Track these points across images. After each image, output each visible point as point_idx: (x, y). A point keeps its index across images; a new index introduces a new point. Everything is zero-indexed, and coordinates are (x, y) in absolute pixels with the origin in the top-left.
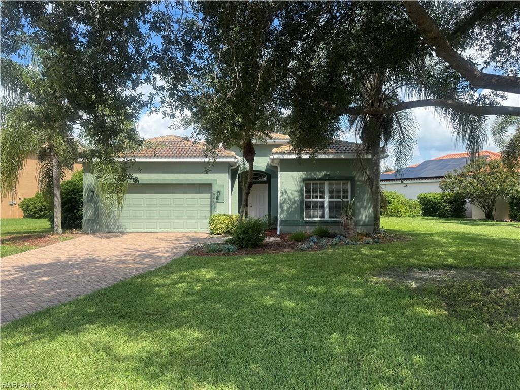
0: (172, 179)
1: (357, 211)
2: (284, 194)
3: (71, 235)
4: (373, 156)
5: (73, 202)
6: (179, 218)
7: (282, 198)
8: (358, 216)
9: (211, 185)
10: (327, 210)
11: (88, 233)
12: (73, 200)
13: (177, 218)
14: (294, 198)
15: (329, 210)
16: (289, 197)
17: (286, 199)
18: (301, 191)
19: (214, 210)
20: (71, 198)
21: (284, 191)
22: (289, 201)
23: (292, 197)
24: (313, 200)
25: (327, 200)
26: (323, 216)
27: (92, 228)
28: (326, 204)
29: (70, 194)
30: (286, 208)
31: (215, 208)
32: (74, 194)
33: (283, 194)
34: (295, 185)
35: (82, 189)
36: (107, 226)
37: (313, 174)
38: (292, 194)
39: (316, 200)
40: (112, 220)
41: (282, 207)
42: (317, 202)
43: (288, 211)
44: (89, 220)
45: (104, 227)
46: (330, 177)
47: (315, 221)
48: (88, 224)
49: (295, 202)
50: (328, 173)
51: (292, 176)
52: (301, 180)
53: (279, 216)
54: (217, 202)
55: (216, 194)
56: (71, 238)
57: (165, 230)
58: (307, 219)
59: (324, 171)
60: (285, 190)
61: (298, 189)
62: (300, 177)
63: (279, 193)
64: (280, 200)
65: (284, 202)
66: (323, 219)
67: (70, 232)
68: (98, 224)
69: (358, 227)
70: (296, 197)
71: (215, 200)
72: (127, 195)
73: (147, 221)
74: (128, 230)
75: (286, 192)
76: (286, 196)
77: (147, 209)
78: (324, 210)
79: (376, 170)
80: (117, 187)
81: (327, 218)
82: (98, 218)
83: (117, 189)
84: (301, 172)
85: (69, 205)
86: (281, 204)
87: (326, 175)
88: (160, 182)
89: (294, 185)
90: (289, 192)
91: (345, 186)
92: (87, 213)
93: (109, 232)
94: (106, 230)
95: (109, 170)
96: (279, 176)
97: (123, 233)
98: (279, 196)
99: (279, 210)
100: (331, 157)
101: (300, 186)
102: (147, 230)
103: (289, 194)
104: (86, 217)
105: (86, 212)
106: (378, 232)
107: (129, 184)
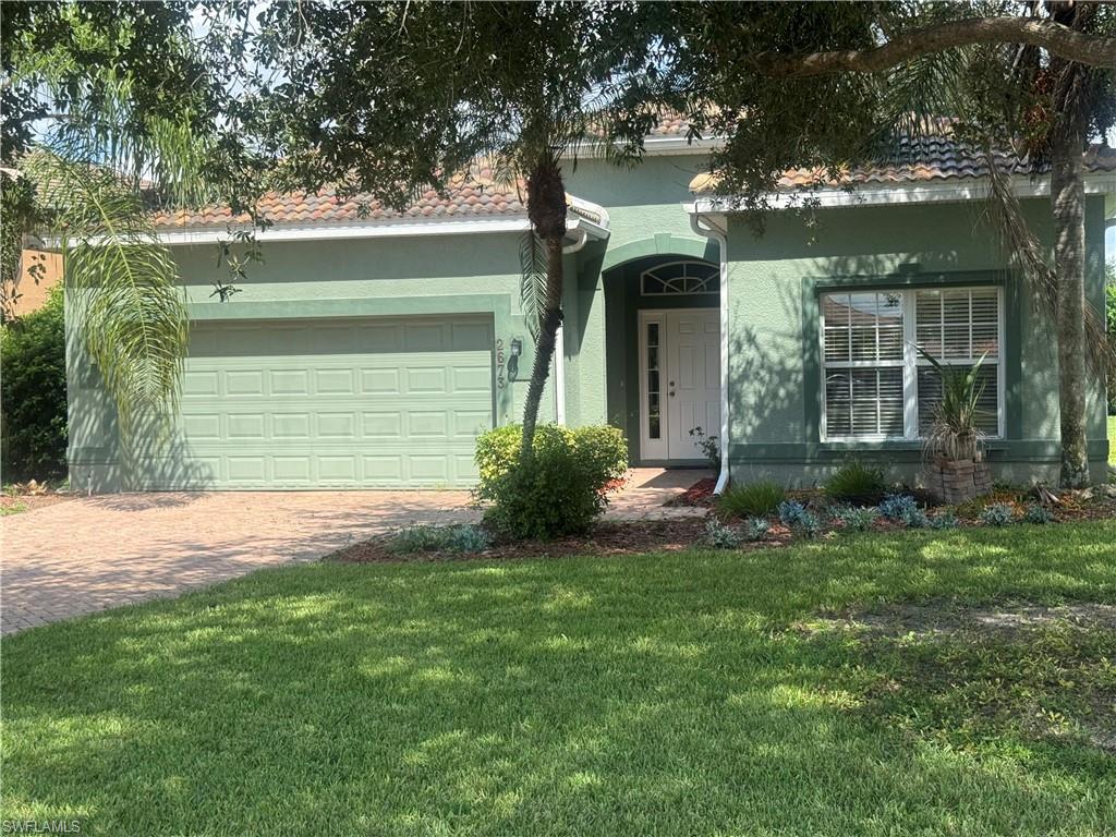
0: (352, 301)
1: (1034, 405)
2: (745, 347)
3: (20, 500)
4: (1057, 187)
5: (49, 388)
6: (385, 441)
7: (734, 361)
8: (1037, 425)
9: (490, 317)
10: (911, 404)
11: (84, 495)
12: (48, 382)
13: (379, 441)
14: (781, 362)
15: (920, 404)
16: (764, 356)
17: (750, 363)
18: (808, 334)
19: (504, 410)
20: (40, 376)
21: (743, 335)
22: (763, 373)
23: (774, 356)
24: (858, 364)
25: (910, 364)
26: (896, 425)
27: (101, 476)
28: (909, 379)
29: (37, 359)
30: (751, 399)
31: (505, 402)
32: (50, 362)
33: (739, 347)
34: (788, 312)
35: (63, 344)
36: (150, 470)
37: (853, 266)
38: (776, 347)
39: (867, 364)
40: (167, 447)
41: (735, 396)
42: (871, 371)
43: (759, 409)
44: (88, 450)
45: (140, 472)
46: (920, 275)
47: (865, 444)
48: (85, 462)
49: (784, 375)
50: (914, 260)
51: (774, 276)
52: (808, 290)
53: (724, 428)
54: (514, 380)
55: (507, 352)
56: (17, 511)
57: (336, 482)
58: (837, 440)
59: (897, 253)
60: (748, 333)
61: (797, 324)
62: (805, 281)
63: (724, 342)
64: (730, 368)
65: (744, 377)
66: (896, 439)
67: (19, 491)
68: (115, 462)
69: (1034, 468)
70: (793, 355)
71: (506, 372)
72: (191, 363)
73: (277, 452)
74: (217, 482)
75: (751, 340)
76: (750, 353)
77: (275, 408)
78: (901, 404)
79: (1066, 244)
80: (154, 334)
81: (910, 433)
82: (117, 442)
83: (157, 344)
84: (808, 261)
85: (36, 399)
86: (731, 384)
87: (904, 267)
88: (314, 313)
89: (783, 312)
90: (761, 338)
91: (985, 309)
92: (82, 426)
93: (155, 489)
94: (147, 483)
95: (127, 278)
96: (723, 277)
97: (196, 492)
98: (724, 353)
99: (726, 408)
100: (920, 195)
101: (805, 313)
102: (278, 482)
103: (765, 348)
104: (79, 441)
105: (79, 423)
106: (1075, 482)
107: (192, 322)
